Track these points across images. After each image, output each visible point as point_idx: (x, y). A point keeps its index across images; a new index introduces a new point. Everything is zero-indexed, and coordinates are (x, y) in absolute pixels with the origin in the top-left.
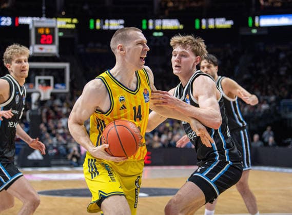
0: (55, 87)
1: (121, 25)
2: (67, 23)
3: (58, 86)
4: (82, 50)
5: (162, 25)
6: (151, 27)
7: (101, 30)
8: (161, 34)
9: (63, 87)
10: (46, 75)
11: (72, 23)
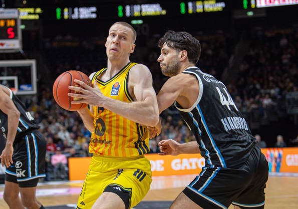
0: (19, 89)
1: (92, 13)
2: (30, 14)
3: (24, 87)
4: (48, 45)
5: (141, 11)
6: (128, 14)
7: (70, 20)
8: (140, 22)
9: (30, 88)
10: (8, 75)
11: (35, 14)
